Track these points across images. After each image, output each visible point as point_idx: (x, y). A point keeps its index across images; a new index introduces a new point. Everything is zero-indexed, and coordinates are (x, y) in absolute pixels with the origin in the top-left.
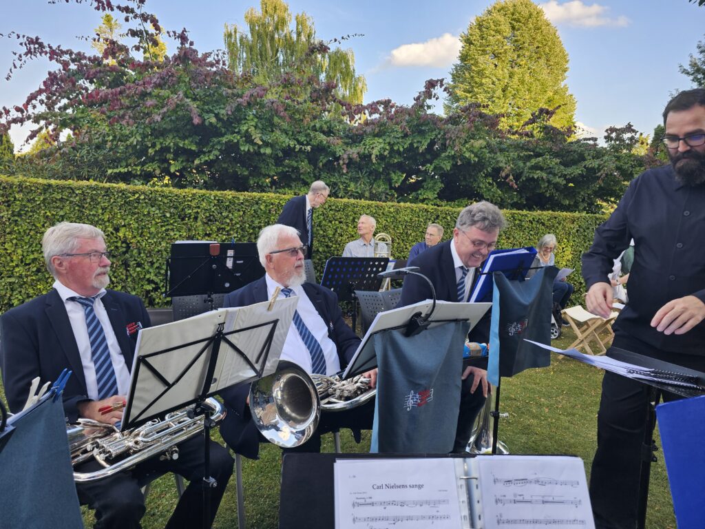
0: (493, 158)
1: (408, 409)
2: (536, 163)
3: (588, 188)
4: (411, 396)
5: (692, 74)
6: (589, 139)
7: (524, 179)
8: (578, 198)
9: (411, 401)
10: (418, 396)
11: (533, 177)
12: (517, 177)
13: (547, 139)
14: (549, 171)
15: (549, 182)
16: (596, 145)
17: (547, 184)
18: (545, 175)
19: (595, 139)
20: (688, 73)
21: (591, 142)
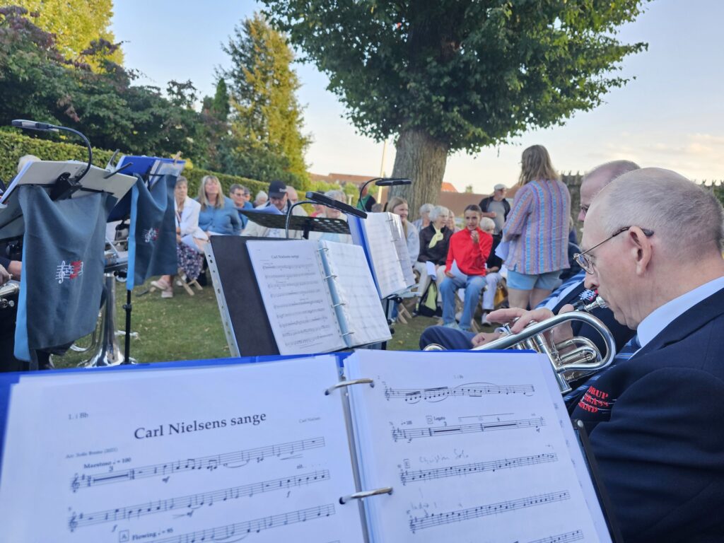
0: (49, 82)
1: (60, 282)
2: (100, 100)
3: (156, 136)
4: (62, 266)
5: (232, 54)
6: (153, 88)
7: (88, 115)
8: (146, 146)
9: (62, 272)
10: (70, 266)
11: (98, 115)
12: (80, 111)
13: (110, 77)
14: (115, 111)
15: (116, 123)
16: (160, 94)
17: (113, 125)
18: (112, 116)
19: (159, 89)
20: (228, 52)
21: (155, 91)
